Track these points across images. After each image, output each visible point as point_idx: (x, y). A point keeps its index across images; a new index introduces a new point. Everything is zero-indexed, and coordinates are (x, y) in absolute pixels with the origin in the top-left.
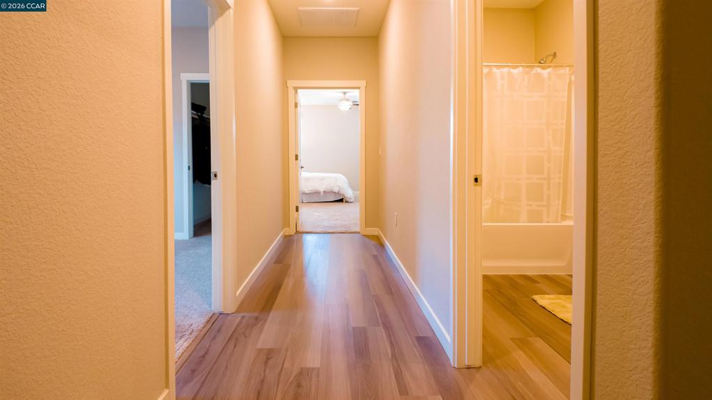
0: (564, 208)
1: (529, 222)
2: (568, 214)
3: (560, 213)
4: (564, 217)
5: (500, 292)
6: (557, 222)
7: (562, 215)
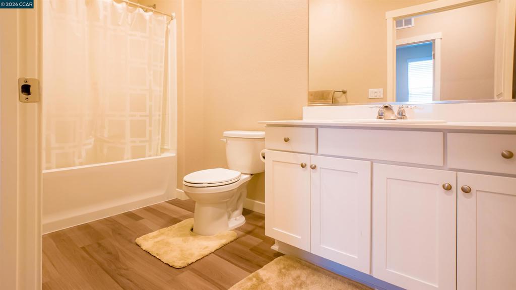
0: (163, 143)
1: (133, 158)
2: (165, 147)
3: (160, 146)
4: (163, 150)
5: (100, 245)
6: (157, 155)
7: (161, 149)
